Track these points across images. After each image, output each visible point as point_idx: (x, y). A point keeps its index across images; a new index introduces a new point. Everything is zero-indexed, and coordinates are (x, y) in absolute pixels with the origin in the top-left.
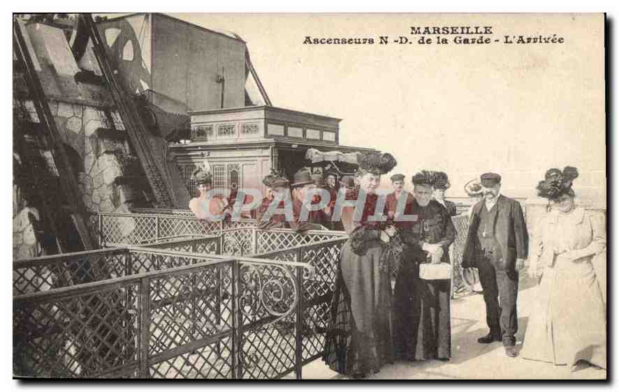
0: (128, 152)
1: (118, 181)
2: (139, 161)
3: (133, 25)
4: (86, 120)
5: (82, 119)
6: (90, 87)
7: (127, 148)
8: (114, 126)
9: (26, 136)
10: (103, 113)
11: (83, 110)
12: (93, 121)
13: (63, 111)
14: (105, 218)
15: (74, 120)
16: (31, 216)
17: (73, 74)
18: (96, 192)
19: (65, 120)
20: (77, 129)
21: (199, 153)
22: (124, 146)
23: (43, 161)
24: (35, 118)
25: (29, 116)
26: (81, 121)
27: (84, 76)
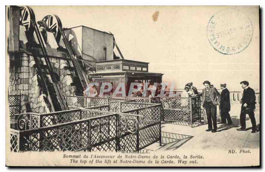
0: (75, 74)
1: (72, 84)
2: (78, 77)
3: (74, 31)
4: (60, 64)
5: (59, 63)
6: (62, 52)
7: (74, 73)
8: (70, 65)
9: (42, 70)
10: (66, 61)
11: (60, 60)
12: (63, 64)
13: (53, 61)
14: (68, 98)
15: (57, 64)
16: (44, 97)
17: (56, 48)
18: (64, 88)
19: (54, 64)
20: (58, 67)
21: (99, 76)
22: (73, 72)
23: (47, 78)
24: (45, 64)
25: (43, 63)
26: (59, 64)
27: (60, 49)
